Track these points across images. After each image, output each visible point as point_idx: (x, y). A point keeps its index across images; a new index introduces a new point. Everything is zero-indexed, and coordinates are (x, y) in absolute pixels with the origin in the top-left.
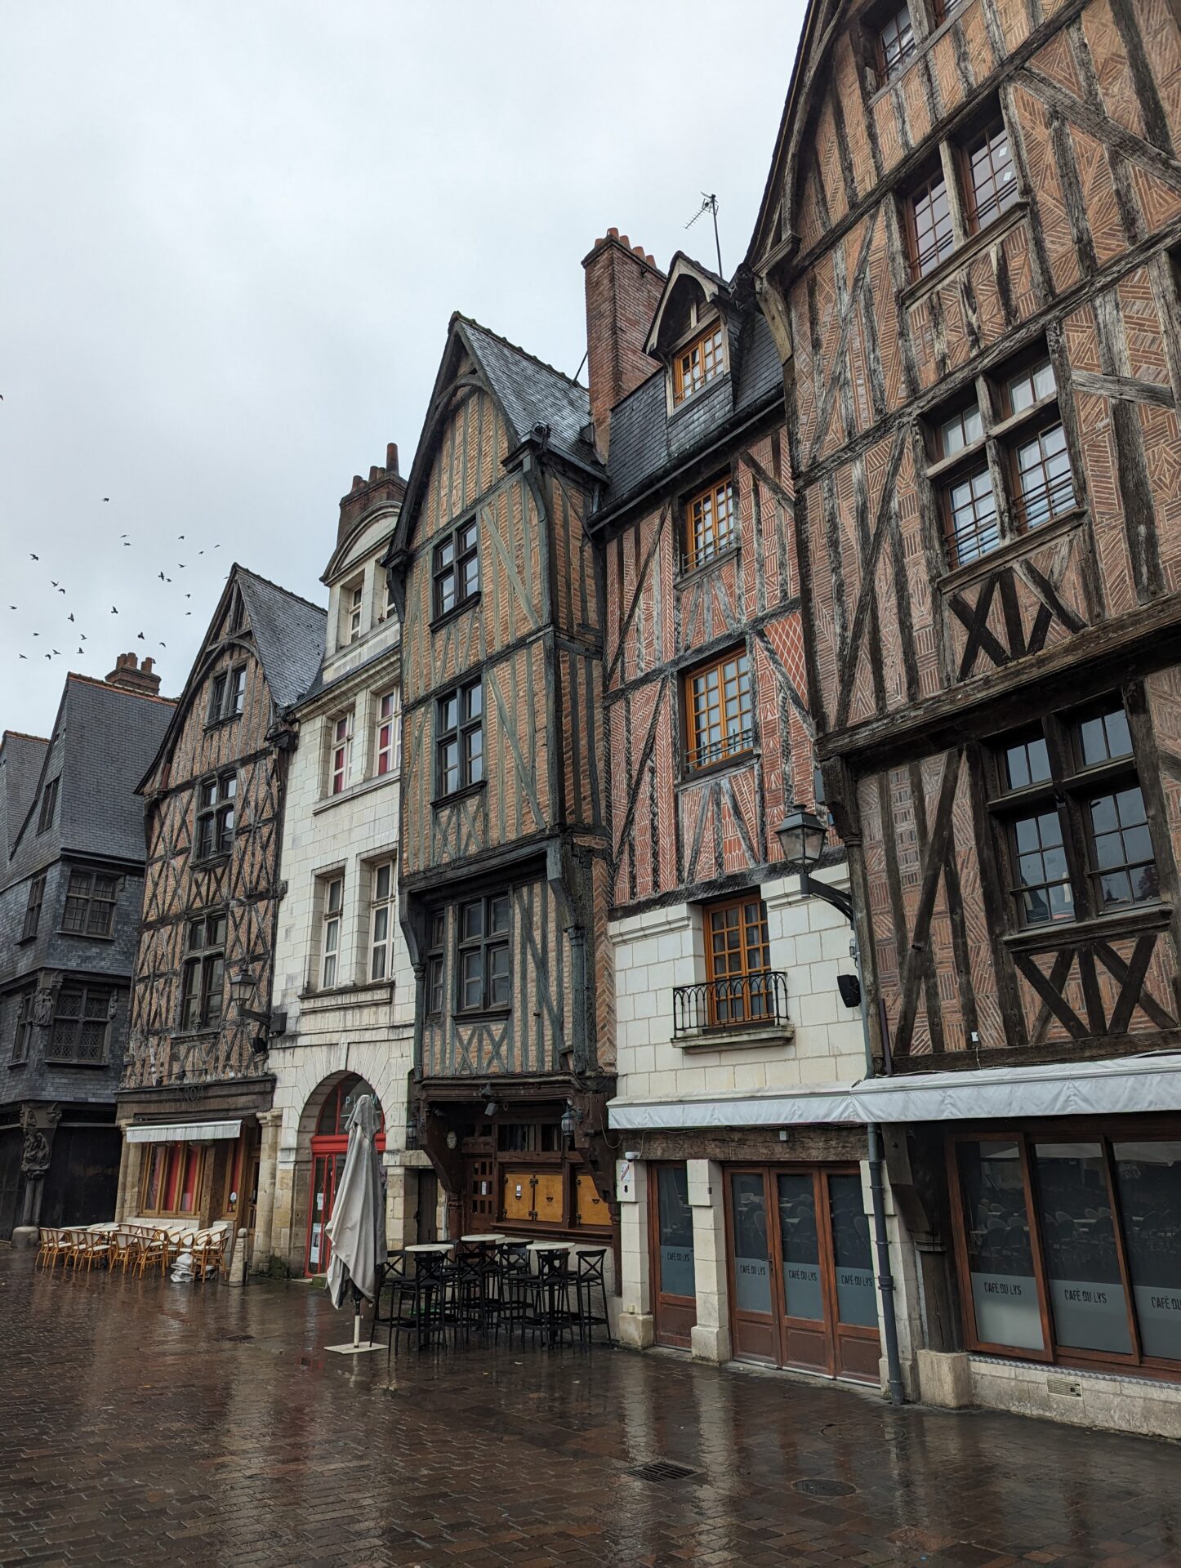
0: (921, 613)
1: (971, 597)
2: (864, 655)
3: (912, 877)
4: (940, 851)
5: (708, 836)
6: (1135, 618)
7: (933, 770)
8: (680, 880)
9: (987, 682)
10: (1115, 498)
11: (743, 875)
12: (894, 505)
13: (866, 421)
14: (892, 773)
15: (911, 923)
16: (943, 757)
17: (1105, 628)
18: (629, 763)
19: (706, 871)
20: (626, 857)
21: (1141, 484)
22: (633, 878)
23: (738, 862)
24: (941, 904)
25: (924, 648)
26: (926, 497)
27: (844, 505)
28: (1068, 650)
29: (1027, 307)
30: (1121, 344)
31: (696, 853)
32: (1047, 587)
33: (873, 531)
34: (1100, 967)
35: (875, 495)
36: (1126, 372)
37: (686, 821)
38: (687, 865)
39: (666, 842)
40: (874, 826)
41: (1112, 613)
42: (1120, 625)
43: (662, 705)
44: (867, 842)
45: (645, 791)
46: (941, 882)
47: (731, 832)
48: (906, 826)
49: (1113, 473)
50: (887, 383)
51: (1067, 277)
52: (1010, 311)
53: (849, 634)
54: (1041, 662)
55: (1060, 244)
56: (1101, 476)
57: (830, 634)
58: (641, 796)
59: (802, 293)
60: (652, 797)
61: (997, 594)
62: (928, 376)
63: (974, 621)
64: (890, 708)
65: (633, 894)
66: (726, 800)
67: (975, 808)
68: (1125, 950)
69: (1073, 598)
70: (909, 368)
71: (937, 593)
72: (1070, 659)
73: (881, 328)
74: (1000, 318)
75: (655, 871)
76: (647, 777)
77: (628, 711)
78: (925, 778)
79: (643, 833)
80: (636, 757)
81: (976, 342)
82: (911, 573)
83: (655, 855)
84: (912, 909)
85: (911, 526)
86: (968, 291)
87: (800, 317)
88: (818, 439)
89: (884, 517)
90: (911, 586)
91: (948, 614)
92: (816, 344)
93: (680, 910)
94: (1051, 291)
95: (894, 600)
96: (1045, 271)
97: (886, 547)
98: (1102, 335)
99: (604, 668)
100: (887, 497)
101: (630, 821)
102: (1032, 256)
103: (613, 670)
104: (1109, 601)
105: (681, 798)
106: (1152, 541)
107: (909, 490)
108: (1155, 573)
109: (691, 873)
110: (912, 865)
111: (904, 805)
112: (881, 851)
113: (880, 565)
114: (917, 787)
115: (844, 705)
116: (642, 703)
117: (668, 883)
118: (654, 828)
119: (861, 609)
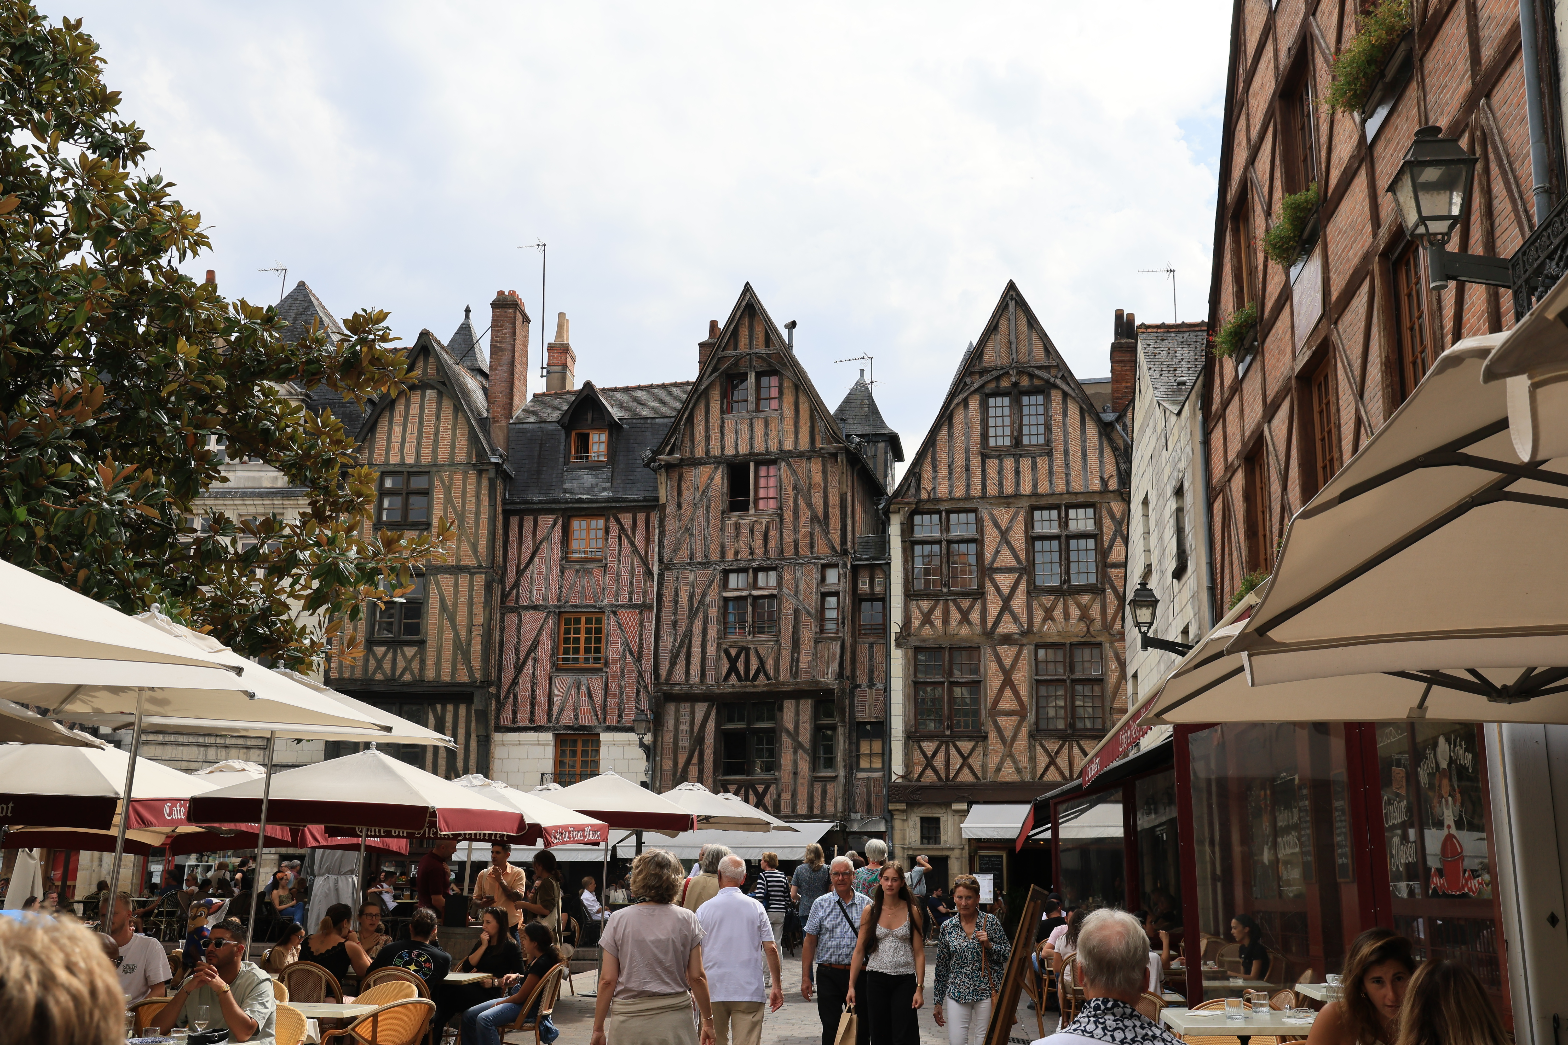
0: (711, 649)
1: (733, 652)
2: (682, 656)
3: (683, 748)
4: (698, 740)
5: (570, 703)
6: (788, 684)
7: (700, 709)
8: (549, 720)
9: (733, 685)
10: (790, 640)
11: (590, 727)
12: (707, 600)
13: (699, 558)
14: (682, 704)
15: (681, 765)
16: (706, 705)
17: (779, 683)
18: (518, 650)
19: (567, 719)
20: (511, 700)
21: (798, 639)
22: (515, 714)
23: (587, 720)
24: (695, 760)
25: (710, 664)
26: (721, 604)
27: (683, 588)
28: (765, 685)
29: (772, 554)
30: (802, 587)
31: (561, 711)
32: (762, 662)
33: (695, 606)
34: (751, 792)
35: (699, 591)
36: (801, 599)
37: (556, 692)
38: (555, 715)
39: (542, 699)
40: (670, 723)
41: (781, 679)
42: (783, 684)
43: (546, 626)
44: (665, 729)
45: (528, 669)
46: (697, 753)
47: (585, 704)
48: (684, 727)
49: (791, 631)
50: (711, 546)
51: (789, 552)
52: (766, 552)
53: (677, 644)
54: (754, 686)
55: (788, 539)
56: (787, 630)
57: (667, 641)
58: (525, 671)
59: (675, 477)
60: (533, 674)
61: (743, 655)
62: (730, 555)
63: (733, 661)
64: (691, 682)
65: (514, 722)
66: (583, 688)
67: (716, 727)
68: (760, 788)
69: (770, 667)
70: (723, 547)
71: (719, 644)
72: (765, 689)
73: (713, 521)
74: (762, 550)
75: (532, 713)
76: (530, 662)
77: (520, 621)
78: (697, 710)
79: (525, 690)
80: (524, 649)
81: (752, 554)
82: (710, 631)
83: (533, 705)
84: (682, 760)
85: (713, 613)
86: (752, 532)
87: (672, 487)
88: (675, 551)
89: (701, 602)
90: (709, 637)
91: (723, 654)
92: (679, 506)
93: (549, 736)
94: (782, 553)
95: (700, 639)
96: (782, 544)
97: (701, 615)
98: (796, 581)
99: (503, 590)
100: (704, 595)
101: (515, 682)
102: (778, 535)
103: (509, 593)
104: (781, 674)
105: (554, 680)
106: (798, 660)
107: (713, 596)
108: (797, 671)
109: (558, 720)
110: (684, 743)
111: (685, 718)
112: (672, 735)
113: (696, 622)
114: (693, 713)
115: (670, 673)
116: (531, 622)
117: (541, 720)
118: (533, 691)
119: (685, 636)
